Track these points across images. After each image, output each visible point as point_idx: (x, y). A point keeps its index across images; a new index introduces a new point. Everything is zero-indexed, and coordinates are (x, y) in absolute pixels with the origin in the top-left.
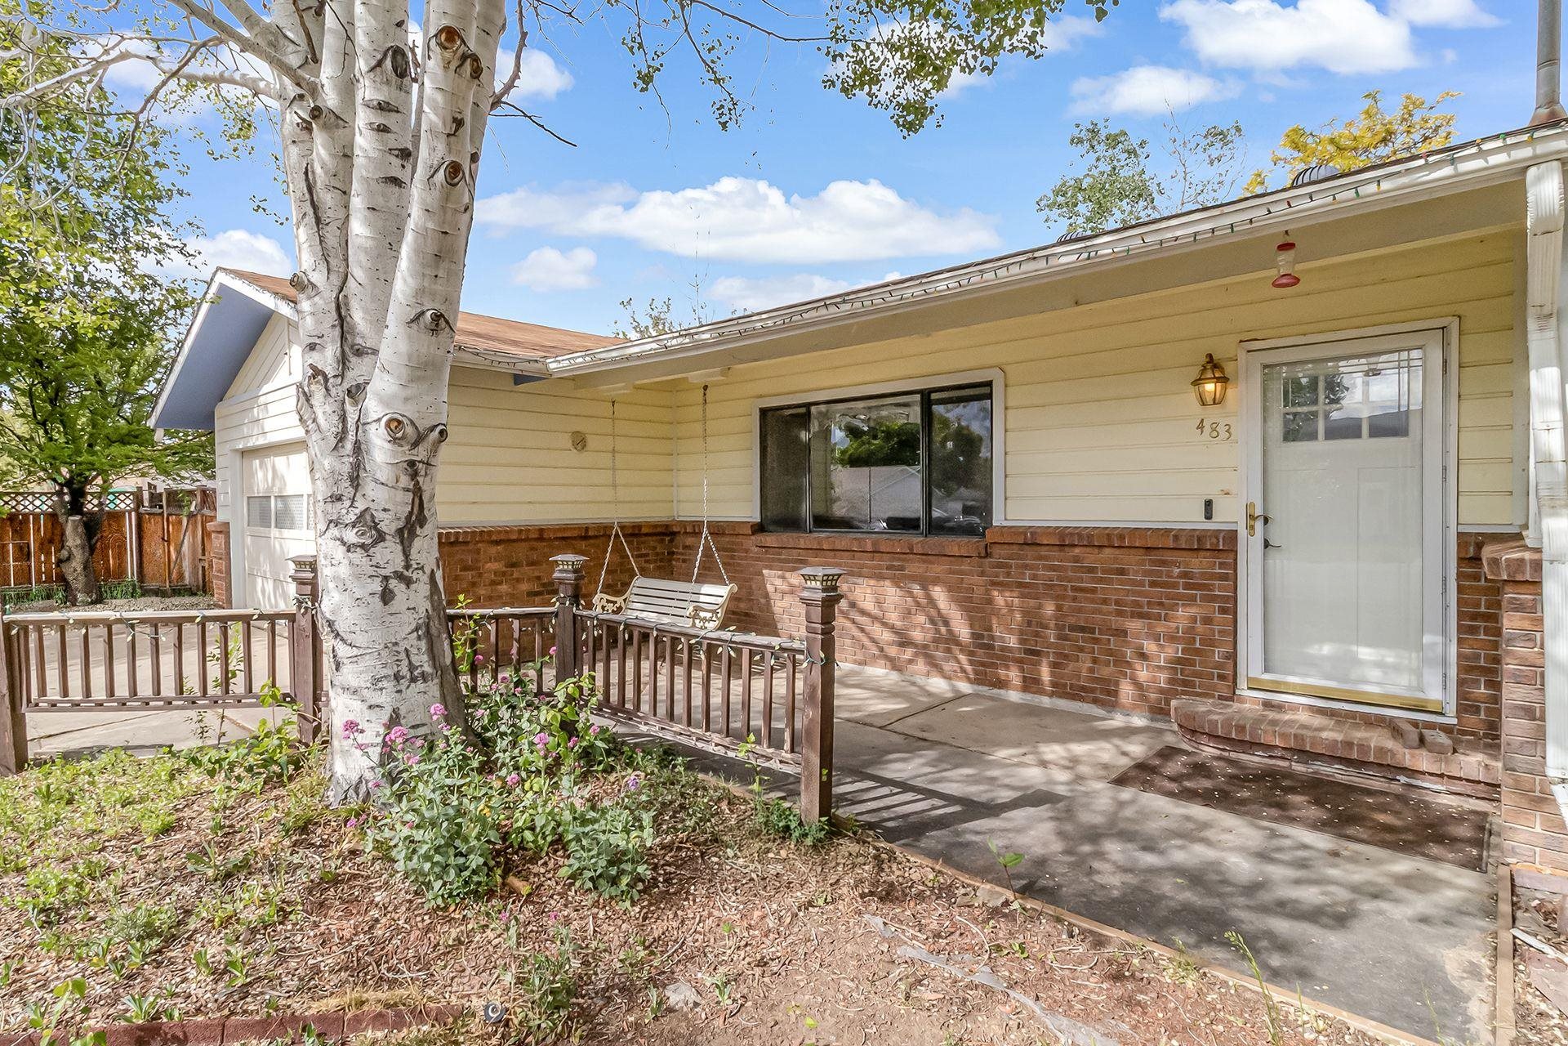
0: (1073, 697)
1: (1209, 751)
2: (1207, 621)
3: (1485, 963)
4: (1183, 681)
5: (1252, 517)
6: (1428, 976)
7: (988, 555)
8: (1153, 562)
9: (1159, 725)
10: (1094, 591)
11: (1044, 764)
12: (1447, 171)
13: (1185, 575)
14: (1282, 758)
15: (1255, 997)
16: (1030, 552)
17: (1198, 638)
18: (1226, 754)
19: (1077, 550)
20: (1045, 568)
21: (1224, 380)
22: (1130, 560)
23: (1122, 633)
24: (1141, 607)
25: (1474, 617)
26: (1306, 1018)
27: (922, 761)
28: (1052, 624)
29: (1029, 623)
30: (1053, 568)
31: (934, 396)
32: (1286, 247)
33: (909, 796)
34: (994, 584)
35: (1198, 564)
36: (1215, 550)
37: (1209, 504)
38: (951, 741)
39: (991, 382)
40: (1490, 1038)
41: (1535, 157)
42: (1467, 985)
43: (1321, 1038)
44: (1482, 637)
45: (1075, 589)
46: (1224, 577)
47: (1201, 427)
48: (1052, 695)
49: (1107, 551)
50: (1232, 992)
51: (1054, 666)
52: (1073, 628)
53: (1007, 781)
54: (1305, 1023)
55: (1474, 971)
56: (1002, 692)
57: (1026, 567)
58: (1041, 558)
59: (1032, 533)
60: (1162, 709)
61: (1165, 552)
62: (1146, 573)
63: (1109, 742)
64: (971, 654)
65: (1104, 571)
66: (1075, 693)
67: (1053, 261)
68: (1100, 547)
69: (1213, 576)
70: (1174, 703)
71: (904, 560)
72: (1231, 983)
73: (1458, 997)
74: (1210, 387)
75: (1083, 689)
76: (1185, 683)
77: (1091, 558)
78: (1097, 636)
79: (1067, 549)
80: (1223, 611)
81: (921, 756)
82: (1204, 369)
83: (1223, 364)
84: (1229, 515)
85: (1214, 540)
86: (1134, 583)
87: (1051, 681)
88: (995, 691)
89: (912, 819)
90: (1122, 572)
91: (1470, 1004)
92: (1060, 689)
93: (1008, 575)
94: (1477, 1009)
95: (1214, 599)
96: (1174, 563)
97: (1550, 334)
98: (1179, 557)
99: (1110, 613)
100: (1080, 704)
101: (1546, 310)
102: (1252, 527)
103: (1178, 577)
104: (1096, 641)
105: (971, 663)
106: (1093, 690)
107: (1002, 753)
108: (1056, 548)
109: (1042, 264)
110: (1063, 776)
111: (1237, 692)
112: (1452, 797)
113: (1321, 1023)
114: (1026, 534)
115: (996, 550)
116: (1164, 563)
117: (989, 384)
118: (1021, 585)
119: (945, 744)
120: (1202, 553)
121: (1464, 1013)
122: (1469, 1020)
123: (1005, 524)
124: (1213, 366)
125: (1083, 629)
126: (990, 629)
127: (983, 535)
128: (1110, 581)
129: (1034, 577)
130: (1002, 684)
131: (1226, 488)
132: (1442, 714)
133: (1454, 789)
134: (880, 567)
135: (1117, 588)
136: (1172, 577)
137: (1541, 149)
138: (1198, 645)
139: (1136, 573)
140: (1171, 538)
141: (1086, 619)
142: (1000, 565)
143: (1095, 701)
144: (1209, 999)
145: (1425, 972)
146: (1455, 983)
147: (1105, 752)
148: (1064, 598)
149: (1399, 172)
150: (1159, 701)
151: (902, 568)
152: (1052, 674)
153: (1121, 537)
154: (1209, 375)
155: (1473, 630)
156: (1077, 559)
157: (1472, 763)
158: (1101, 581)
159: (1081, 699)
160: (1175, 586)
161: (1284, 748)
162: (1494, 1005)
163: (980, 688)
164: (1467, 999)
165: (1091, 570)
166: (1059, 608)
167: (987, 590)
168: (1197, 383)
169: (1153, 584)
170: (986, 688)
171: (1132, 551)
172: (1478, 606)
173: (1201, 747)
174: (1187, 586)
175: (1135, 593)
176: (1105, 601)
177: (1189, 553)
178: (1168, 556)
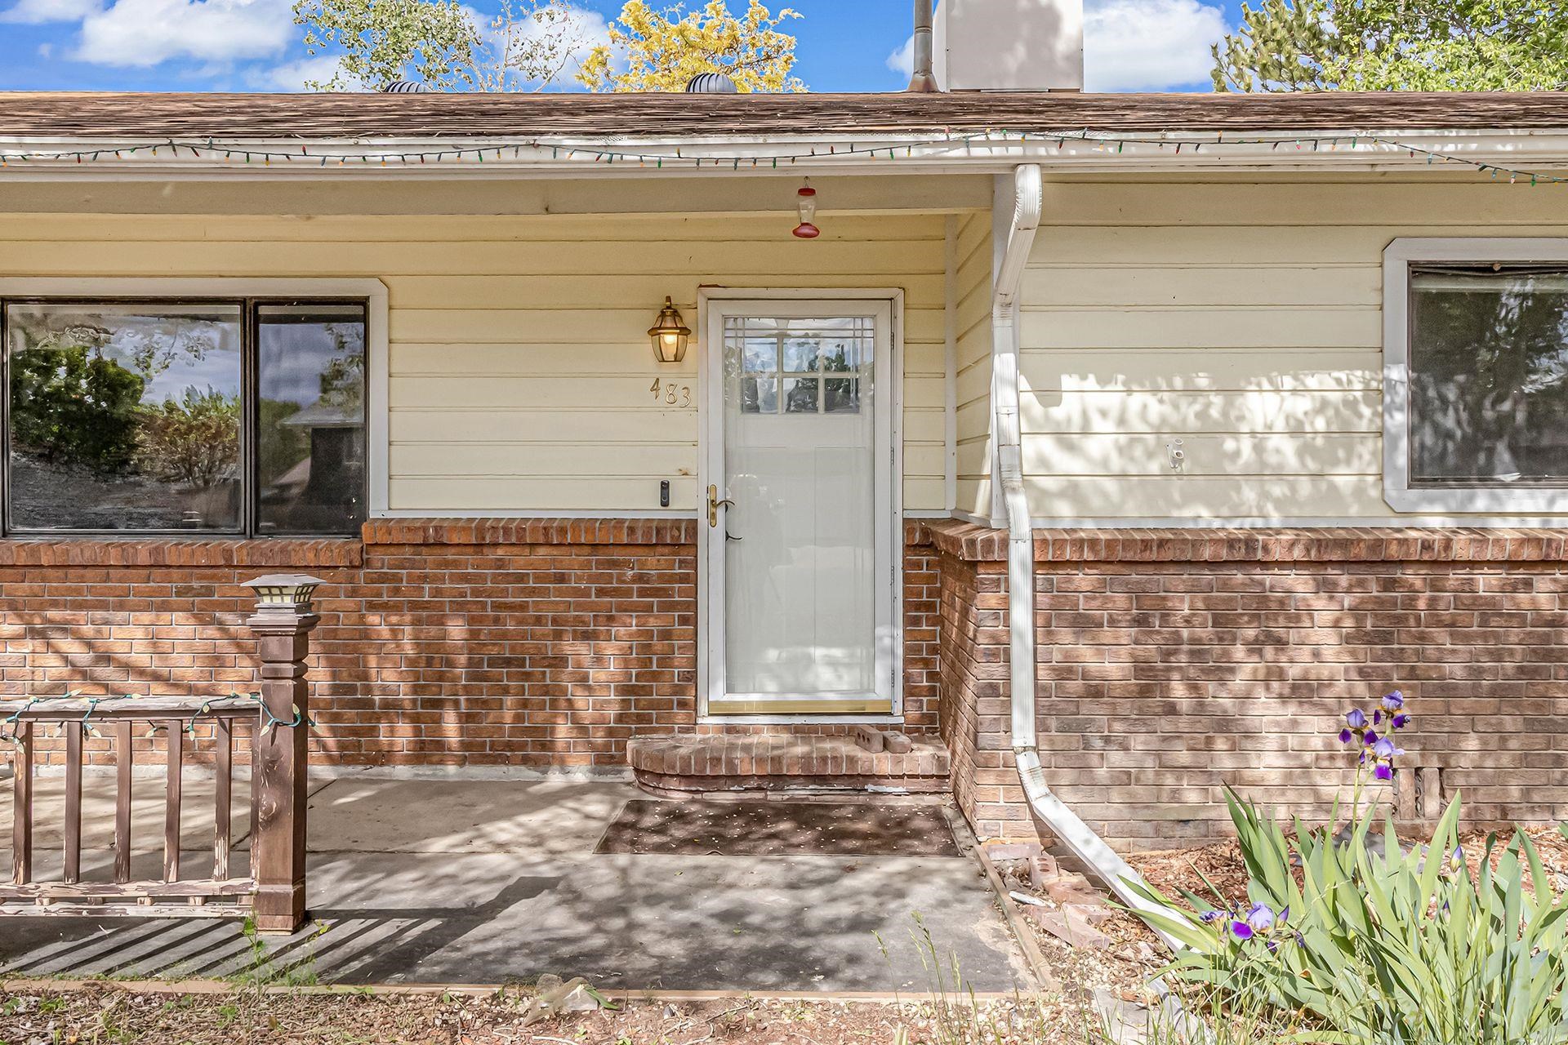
0: (494, 760)
1: (678, 797)
2: (666, 635)
3: (1001, 926)
4: (638, 715)
5: (714, 504)
6: (972, 949)
7: (365, 563)
8: (599, 564)
9: (609, 779)
10: (523, 607)
11: (501, 846)
12: (960, 152)
13: (640, 578)
14: (759, 789)
15: (868, 1008)
16: (430, 556)
17: (655, 658)
18: (698, 796)
19: (500, 551)
20: (455, 578)
21: (684, 331)
22: (573, 562)
23: (559, 661)
24: (585, 623)
25: (919, 606)
26: (914, 1009)
27: (331, 877)
28: (462, 659)
29: (429, 662)
30: (465, 578)
31: (264, 310)
32: (807, 192)
33: (354, 925)
34: (372, 607)
35: (654, 564)
36: (676, 545)
37: (665, 486)
38: (355, 846)
39: (367, 298)
40: (1034, 979)
41: (1024, 157)
42: (1001, 947)
43: (931, 1021)
44: (924, 627)
45: (497, 606)
46: (684, 579)
47: (655, 388)
48: (462, 762)
49: (542, 551)
50: (846, 1011)
51: (466, 718)
52: (492, 663)
53: (472, 874)
54: (915, 1014)
55: (998, 935)
56: (386, 769)
57: (424, 578)
58: (447, 564)
59: (436, 529)
60: (612, 757)
61: (617, 550)
62: (592, 579)
63: (562, 807)
64: (336, 718)
65: (537, 579)
66: (496, 756)
67: (564, 155)
68: (532, 545)
69: (672, 579)
70: (631, 744)
71: (212, 577)
72: (842, 1004)
73: (1001, 958)
74: (670, 339)
75: (509, 746)
76: (640, 718)
77: (520, 561)
78: (528, 669)
79: (485, 550)
80: (684, 620)
81: (327, 871)
82: (663, 314)
83: (682, 312)
84: (688, 501)
85: (676, 533)
86: (577, 592)
87: (462, 743)
88: (376, 770)
89: (383, 949)
90: (562, 578)
91: (1010, 960)
92: (474, 752)
93: (397, 591)
94: (1016, 962)
95: (673, 606)
96: (626, 564)
97: (1008, 322)
98: (632, 556)
99: (544, 636)
100: (505, 768)
101: (1008, 300)
102: (714, 515)
103: (633, 581)
104: (527, 676)
105: (334, 732)
106: (522, 746)
107: (438, 845)
108: (471, 550)
109: (547, 155)
110: (535, 856)
111: (700, 721)
112: (910, 797)
113: (927, 1008)
114: (425, 530)
115: (377, 556)
116: (614, 564)
117: (363, 302)
118: (414, 606)
119: (350, 851)
120: (660, 549)
121: (1010, 968)
122: (1015, 972)
123: (389, 515)
124: (670, 314)
125: (508, 662)
126: (365, 676)
127: (356, 534)
128: (545, 592)
129: (438, 592)
130: (383, 757)
131: (684, 466)
132: (891, 714)
133: (913, 788)
134: (160, 592)
135: (554, 601)
136: (624, 582)
137: (1030, 152)
138: (655, 668)
139: (579, 579)
140: (625, 531)
141: (513, 649)
142: (383, 578)
143: (526, 761)
144: (831, 1024)
145: (969, 946)
146: (993, 948)
147: (565, 817)
148: (479, 620)
149: (928, 143)
150: (607, 746)
151: (209, 592)
152: (462, 732)
153: (562, 531)
154: (669, 323)
155: (916, 621)
156: (500, 564)
157: (923, 757)
158: (533, 592)
159: (506, 761)
160: (628, 593)
161: (760, 777)
162: (1024, 954)
163: (350, 769)
164: (1006, 957)
165: (521, 578)
166: (474, 635)
167: (362, 617)
168: (655, 332)
169: (601, 592)
170: (360, 768)
171: (574, 550)
172: (920, 595)
173: (670, 794)
174: (643, 593)
175: (579, 606)
176: (538, 621)
177: (646, 550)
178: (618, 555)
